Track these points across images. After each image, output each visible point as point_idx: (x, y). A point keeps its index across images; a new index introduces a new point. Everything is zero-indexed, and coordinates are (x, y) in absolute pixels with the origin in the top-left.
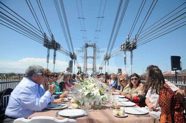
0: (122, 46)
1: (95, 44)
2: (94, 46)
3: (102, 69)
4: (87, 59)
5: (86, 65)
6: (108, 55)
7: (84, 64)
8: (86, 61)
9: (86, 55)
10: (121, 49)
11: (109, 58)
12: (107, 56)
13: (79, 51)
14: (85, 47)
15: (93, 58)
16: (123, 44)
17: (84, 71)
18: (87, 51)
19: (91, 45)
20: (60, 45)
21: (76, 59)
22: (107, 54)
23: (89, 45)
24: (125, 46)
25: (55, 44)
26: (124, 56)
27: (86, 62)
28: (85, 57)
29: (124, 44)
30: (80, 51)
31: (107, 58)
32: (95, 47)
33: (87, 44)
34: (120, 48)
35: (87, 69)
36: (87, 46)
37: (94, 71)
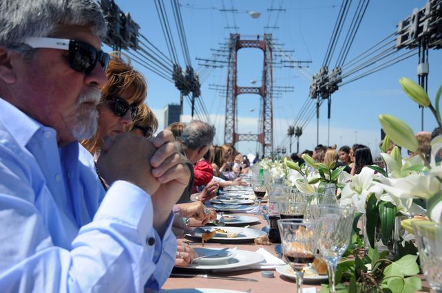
0: (406, 23)
1: (268, 39)
2: (265, 45)
3: (299, 133)
4: (235, 95)
5: (234, 119)
6: (330, 73)
7: (227, 118)
8: (234, 104)
9: (235, 80)
10: (405, 38)
11: (335, 87)
12: (326, 80)
13: (207, 63)
14: (231, 49)
15: (263, 92)
16: (415, 12)
17: (225, 143)
18: (235, 64)
19: (251, 42)
20: (135, 26)
21: (197, 93)
22: (326, 72)
23: (246, 42)
24: (425, 24)
25: (118, 18)
26: (420, 69)
27: (233, 110)
28: (228, 86)
29: (421, 14)
30: (210, 63)
31: (325, 89)
32: (271, 50)
33: (238, 37)
34: (399, 37)
35: (235, 137)
36: (237, 44)
37: (264, 145)
